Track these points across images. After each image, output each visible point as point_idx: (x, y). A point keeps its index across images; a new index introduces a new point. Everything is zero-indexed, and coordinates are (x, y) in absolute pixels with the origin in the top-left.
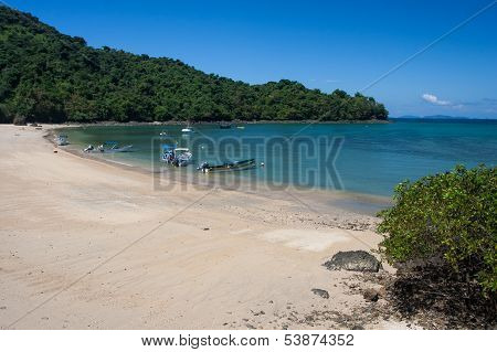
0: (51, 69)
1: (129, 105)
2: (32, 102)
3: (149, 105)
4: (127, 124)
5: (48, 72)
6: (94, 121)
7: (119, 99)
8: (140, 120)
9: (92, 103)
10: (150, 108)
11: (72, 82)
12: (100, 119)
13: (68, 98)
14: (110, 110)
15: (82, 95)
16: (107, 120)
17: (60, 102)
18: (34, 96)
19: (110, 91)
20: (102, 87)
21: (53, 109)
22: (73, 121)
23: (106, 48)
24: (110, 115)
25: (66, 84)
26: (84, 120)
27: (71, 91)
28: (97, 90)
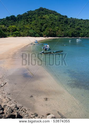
0: (54, 24)
1: (72, 33)
2: (49, 32)
3: (78, 32)
4: (71, 38)
5: (54, 25)
6: (63, 37)
7: (70, 31)
8: (75, 37)
9: (63, 32)
10: (79, 33)
11: (59, 27)
12: (65, 36)
13: (57, 31)
14: (67, 34)
15: (61, 30)
16: (66, 36)
17: (55, 32)
18: (49, 31)
19: (68, 29)
20: (66, 28)
21: (53, 34)
22: (58, 37)
23: (71, 18)
24: (67, 35)
25: (58, 28)
26: (60, 37)
27: (58, 29)
28: (65, 29)
